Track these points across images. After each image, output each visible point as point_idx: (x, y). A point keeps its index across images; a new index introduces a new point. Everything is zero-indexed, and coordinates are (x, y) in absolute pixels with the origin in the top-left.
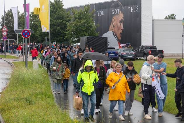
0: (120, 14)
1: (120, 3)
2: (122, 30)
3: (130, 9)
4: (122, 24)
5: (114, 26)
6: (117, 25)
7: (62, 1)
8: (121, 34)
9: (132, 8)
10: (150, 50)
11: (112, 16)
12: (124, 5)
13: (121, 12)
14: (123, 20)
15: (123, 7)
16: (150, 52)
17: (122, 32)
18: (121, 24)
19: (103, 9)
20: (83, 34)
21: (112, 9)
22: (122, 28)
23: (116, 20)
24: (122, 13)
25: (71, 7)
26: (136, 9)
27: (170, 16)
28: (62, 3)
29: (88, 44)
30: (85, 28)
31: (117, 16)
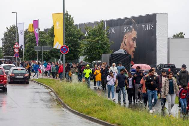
0: (133, 31)
1: (133, 20)
2: (134, 48)
3: (145, 27)
4: (135, 42)
5: (125, 44)
6: (129, 43)
7: (73, 18)
8: (133, 52)
9: (147, 25)
10: (169, 68)
11: (124, 34)
12: (138, 23)
13: (133, 29)
14: (136, 37)
15: (136, 25)
16: (170, 71)
17: (135, 50)
18: (133, 42)
19: (114, 26)
20: (98, 51)
21: (125, 26)
22: (135, 46)
23: (128, 38)
24: (135, 30)
25: (79, 24)
26: (151, 27)
27: (178, 34)
28: (72, 20)
29: (111, 61)
30: (100, 46)
31: (130, 34)
